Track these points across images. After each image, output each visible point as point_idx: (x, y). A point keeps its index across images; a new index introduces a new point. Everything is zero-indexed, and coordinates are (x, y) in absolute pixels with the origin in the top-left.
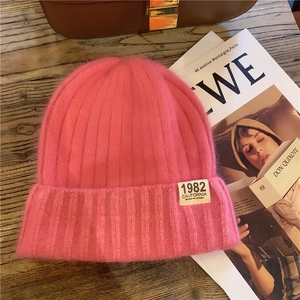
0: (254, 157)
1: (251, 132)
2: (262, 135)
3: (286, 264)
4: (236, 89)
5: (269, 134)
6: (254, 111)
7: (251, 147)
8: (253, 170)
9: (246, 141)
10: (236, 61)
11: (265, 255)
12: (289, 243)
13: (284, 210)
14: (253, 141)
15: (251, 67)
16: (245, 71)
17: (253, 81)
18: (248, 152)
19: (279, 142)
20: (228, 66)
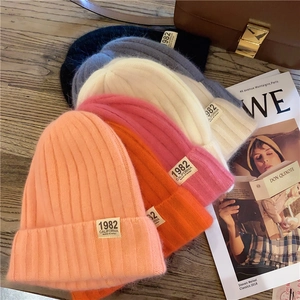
0: (261, 164)
1: (265, 146)
2: (272, 150)
3: (256, 240)
4: (265, 113)
5: (277, 152)
6: (272, 132)
7: (261, 157)
8: (256, 173)
9: (259, 152)
10: (272, 94)
11: (244, 230)
12: (264, 228)
13: (268, 206)
14: (264, 153)
15: (282, 101)
16: (276, 103)
17: (279, 111)
18: (257, 159)
19: (282, 160)
20: (265, 95)
